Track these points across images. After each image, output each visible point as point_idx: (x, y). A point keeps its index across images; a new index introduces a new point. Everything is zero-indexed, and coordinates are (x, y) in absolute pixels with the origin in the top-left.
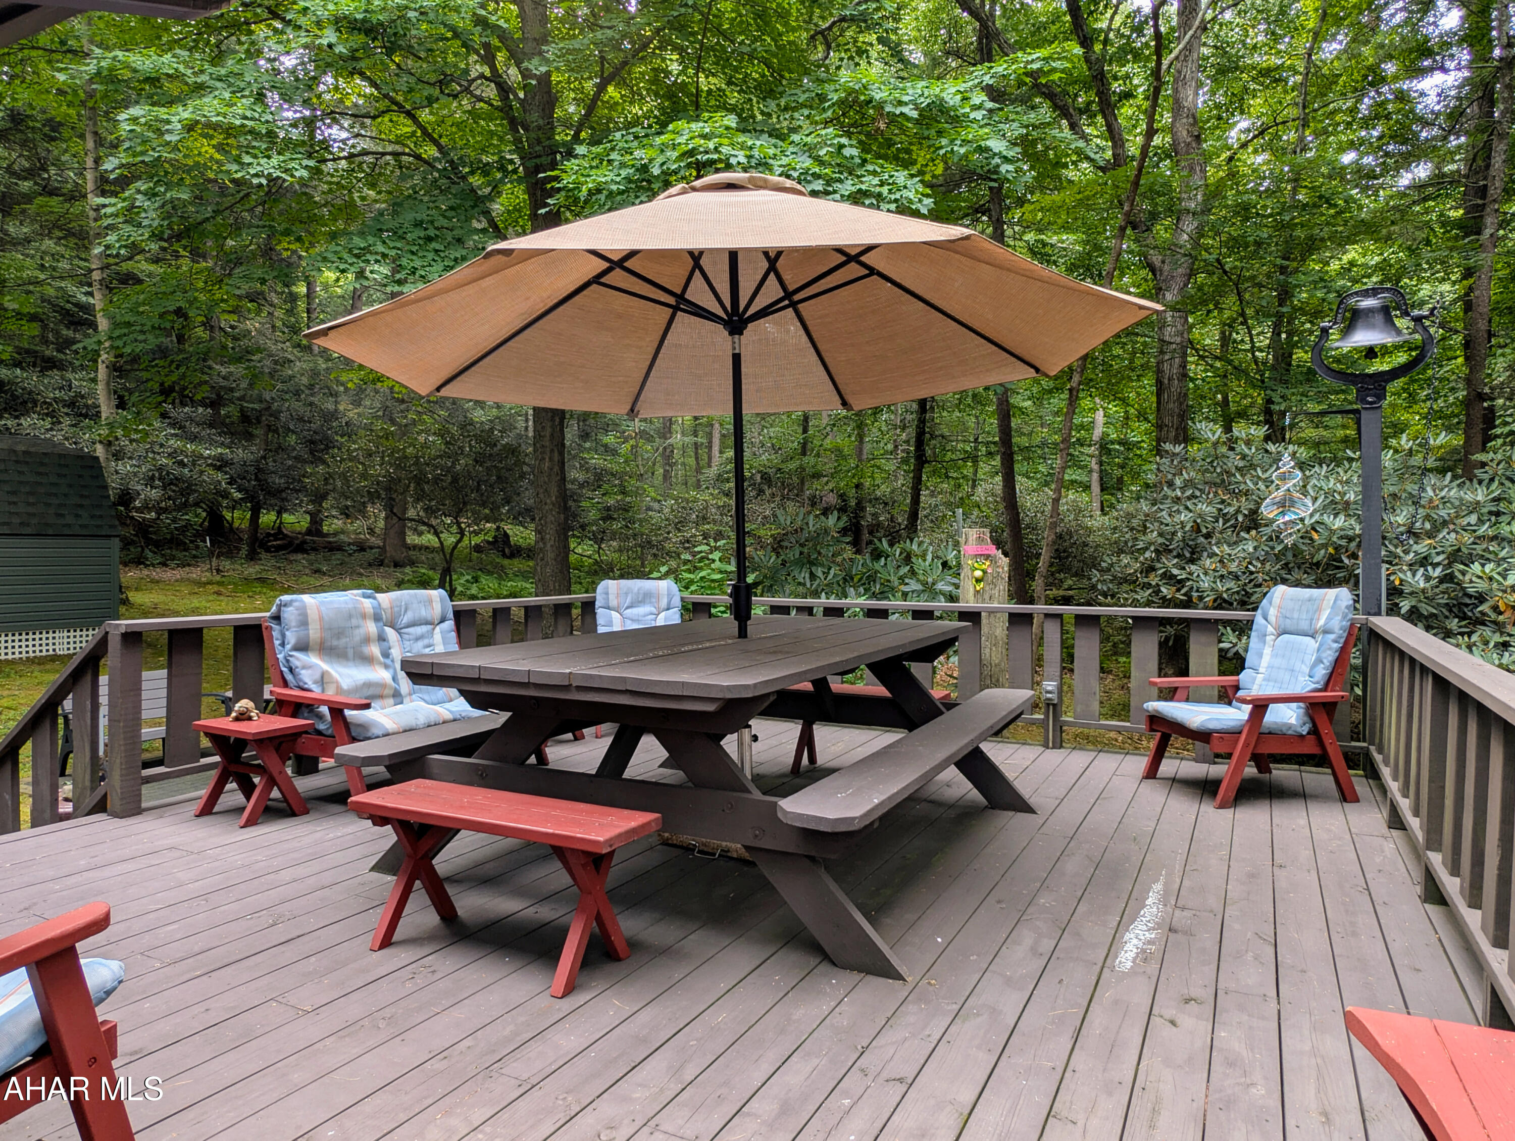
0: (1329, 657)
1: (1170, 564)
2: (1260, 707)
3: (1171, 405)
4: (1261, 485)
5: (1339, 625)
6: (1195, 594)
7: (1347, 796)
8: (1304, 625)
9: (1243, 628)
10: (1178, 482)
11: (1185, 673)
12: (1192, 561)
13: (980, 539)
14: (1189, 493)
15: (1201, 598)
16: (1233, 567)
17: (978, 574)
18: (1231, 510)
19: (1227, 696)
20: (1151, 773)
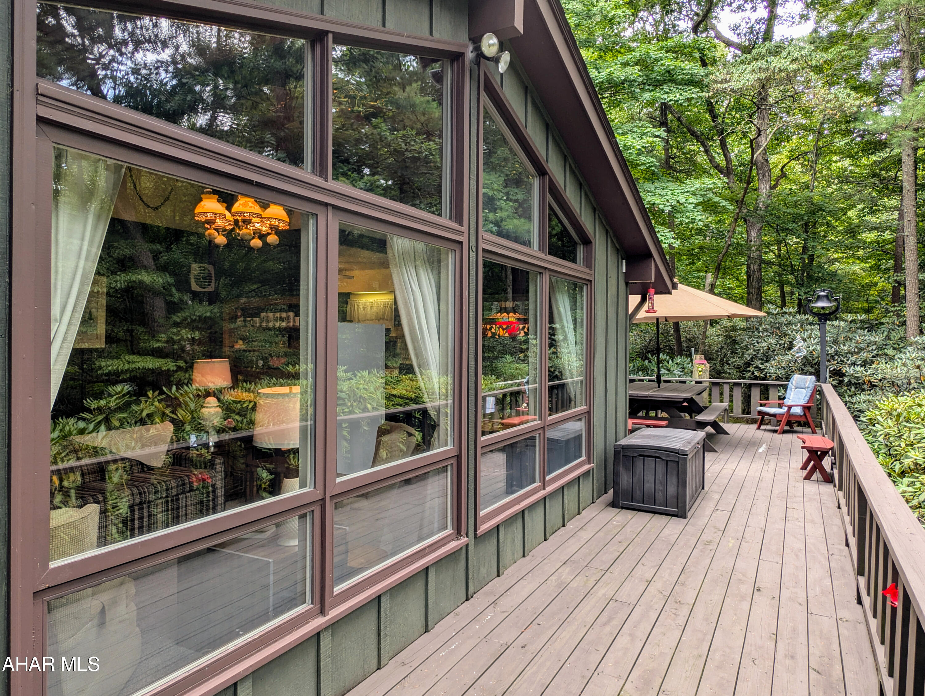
0: (809, 394)
1: (758, 363)
2: (790, 407)
3: (754, 284)
4: (794, 332)
5: (812, 386)
6: (768, 375)
7: (814, 432)
8: (802, 386)
9: (785, 387)
10: (761, 329)
11: (768, 399)
12: (767, 361)
13: (701, 358)
14: (765, 334)
15: (770, 376)
16: (783, 364)
17: (700, 369)
18: (783, 342)
19: (780, 406)
20: (759, 428)
